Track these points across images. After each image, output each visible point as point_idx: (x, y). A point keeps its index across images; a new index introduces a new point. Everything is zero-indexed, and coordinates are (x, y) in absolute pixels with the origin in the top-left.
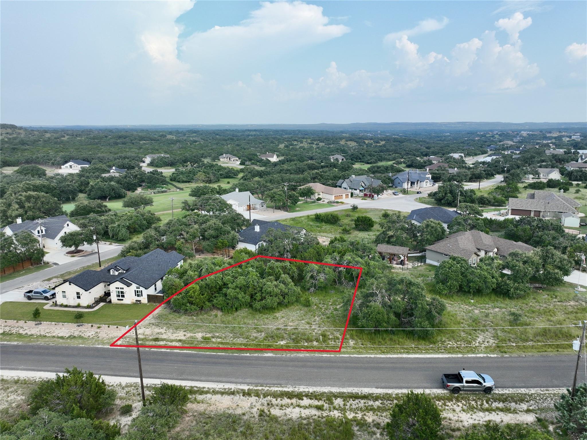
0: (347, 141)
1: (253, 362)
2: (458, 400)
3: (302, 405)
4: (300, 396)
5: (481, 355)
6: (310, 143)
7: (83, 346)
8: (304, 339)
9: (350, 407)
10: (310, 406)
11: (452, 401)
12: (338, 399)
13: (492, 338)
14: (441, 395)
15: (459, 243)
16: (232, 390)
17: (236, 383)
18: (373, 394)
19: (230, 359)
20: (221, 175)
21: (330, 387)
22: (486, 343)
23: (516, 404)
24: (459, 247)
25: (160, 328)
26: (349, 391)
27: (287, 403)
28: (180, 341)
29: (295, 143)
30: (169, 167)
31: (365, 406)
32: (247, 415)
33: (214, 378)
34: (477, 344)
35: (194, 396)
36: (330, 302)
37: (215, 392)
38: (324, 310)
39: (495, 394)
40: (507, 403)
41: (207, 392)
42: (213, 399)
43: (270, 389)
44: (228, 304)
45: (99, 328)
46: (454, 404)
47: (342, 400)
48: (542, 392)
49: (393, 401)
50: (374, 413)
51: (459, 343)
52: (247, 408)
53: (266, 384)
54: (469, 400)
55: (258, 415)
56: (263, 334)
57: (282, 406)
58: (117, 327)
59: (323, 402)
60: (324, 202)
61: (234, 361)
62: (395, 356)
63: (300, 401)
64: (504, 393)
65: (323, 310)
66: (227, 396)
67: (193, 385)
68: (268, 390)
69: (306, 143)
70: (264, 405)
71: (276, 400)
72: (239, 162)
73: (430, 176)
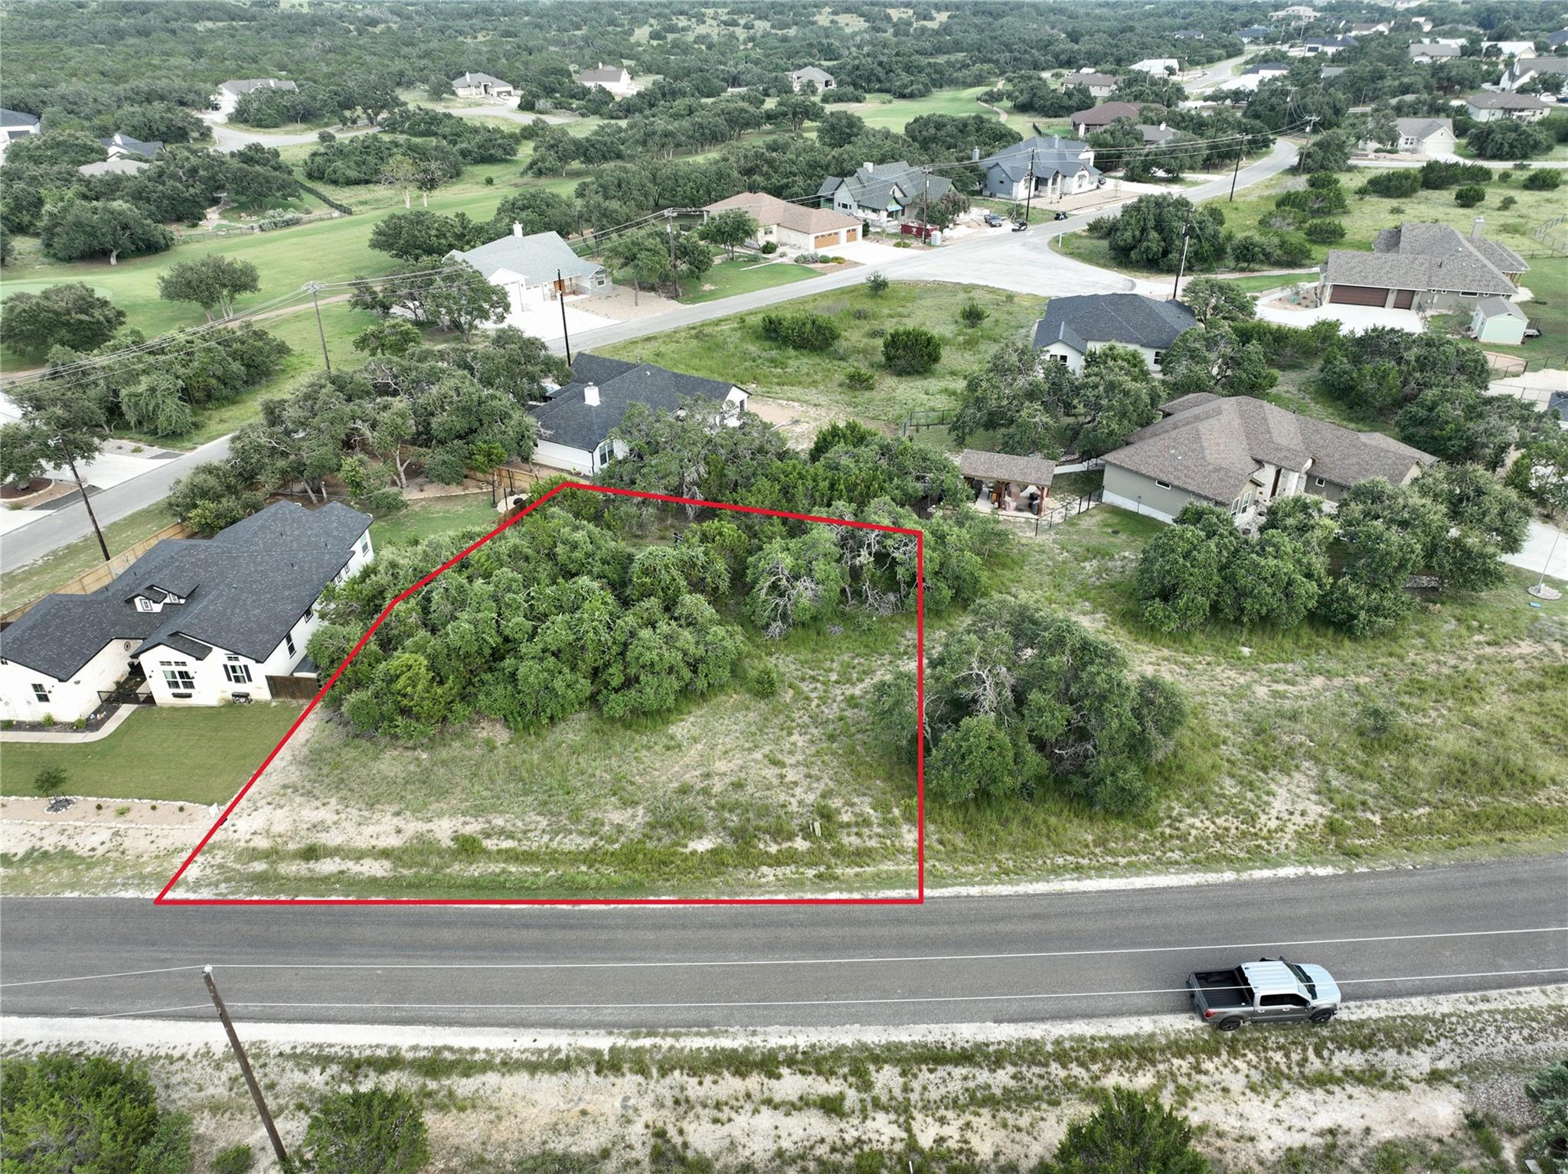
0: (835, 13)
1: (619, 934)
2: (1234, 1052)
3: (777, 1099)
4: (768, 1064)
5: (1289, 871)
6: (725, 23)
7: (76, 894)
8: (767, 831)
9: (922, 1094)
10: (803, 1103)
11: (1219, 1055)
12: (886, 1067)
13: (1314, 797)
14: (1187, 1037)
15: (1205, 444)
16: (562, 1056)
17: (572, 1026)
18: (987, 1045)
19: (546, 927)
20: (464, 154)
21: (857, 1026)
22: (1297, 818)
23: (1400, 1052)
24: (1204, 458)
25: (318, 803)
26: (916, 1038)
27: (731, 1092)
28: (385, 854)
29: (682, 22)
30: (299, 126)
31: (967, 1090)
32: (614, 1154)
33: (500, 1009)
34: (1273, 824)
35: (446, 1082)
36: (831, 670)
37: (509, 1065)
38: (818, 706)
39: (1339, 1022)
40: (1374, 1050)
41: (486, 1067)
42: (505, 1089)
43: (678, 1046)
45: (122, 813)
46: (1225, 1066)
47: (898, 1070)
48: (1471, 1009)
49: (1046, 1065)
50: (994, 1117)
51: (1220, 821)
52: (612, 1120)
53: (666, 1027)
54: (1266, 1049)
55: (648, 1150)
56: (641, 811)
57: (718, 1106)
58: (181, 809)
59: (841, 1081)
60: (784, 260)
61: (558, 935)
62: (1041, 887)
63: (773, 1083)
64: (1364, 1017)
65: (814, 704)
66: (546, 1076)
67: (439, 1043)
68: (671, 1048)
69: (714, 23)
70: (662, 1106)
71: (701, 1083)
72: (515, 101)
73: (1091, 155)
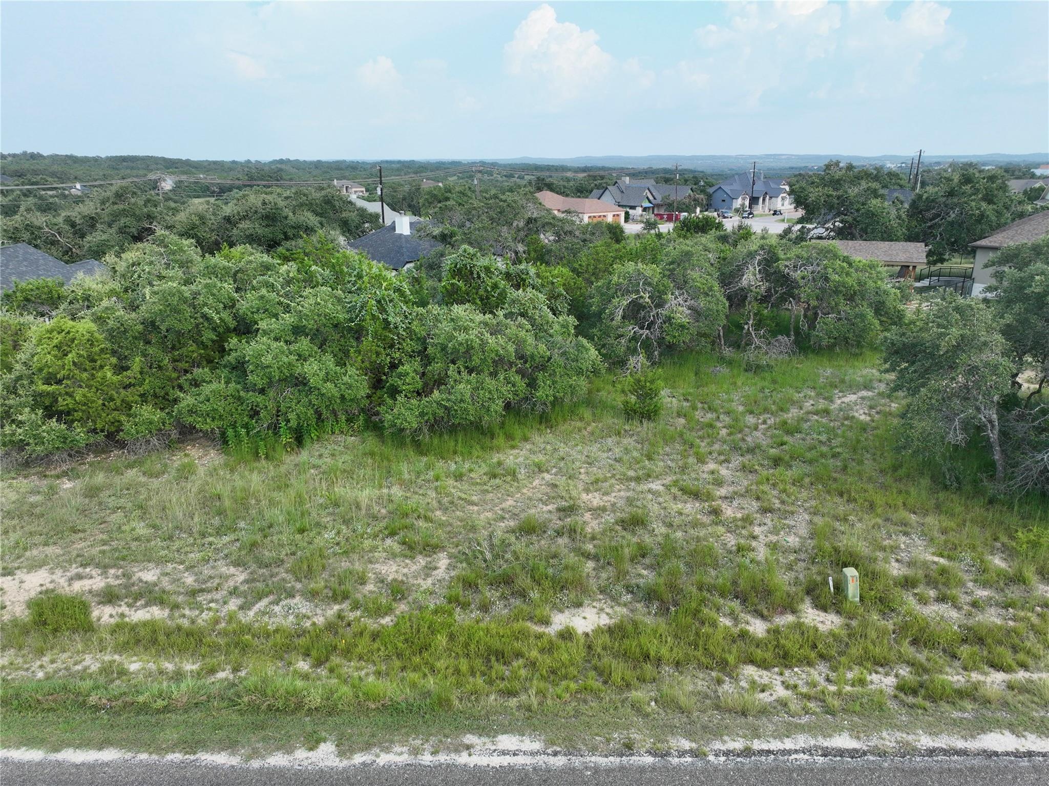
36: (732, 401)
38: (732, 434)
44: (254, 413)
65: (724, 433)
73: (787, 188)
